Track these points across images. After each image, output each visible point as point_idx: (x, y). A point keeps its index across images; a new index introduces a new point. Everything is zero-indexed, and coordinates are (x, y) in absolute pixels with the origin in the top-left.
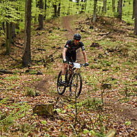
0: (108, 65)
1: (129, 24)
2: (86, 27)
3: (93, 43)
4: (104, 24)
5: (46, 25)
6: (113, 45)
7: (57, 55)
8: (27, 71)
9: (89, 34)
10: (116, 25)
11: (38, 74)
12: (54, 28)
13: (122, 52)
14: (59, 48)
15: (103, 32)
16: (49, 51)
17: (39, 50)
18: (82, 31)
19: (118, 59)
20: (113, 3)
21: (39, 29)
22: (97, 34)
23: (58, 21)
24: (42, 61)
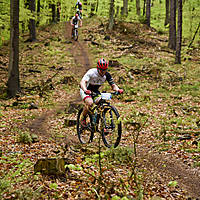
0: (133, 93)
1: (161, 33)
2: (99, 38)
3: (110, 61)
4: (125, 33)
5: (41, 35)
6: (139, 64)
7: (58, 79)
8: (15, 104)
9: (104, 47)
10: (143, 34)
11: (32, 107)
12: (52, 39)
13: (152, 74)
14: (61, 69)
15: (124, 44)
16: (46, 74)
17: (30, 71)
18: (94, 44)
19: (147, 84)
20: (138, 2)
21: (30, 40)
22: (115, 47)
23: (58, 29)
24: (36, 88)
